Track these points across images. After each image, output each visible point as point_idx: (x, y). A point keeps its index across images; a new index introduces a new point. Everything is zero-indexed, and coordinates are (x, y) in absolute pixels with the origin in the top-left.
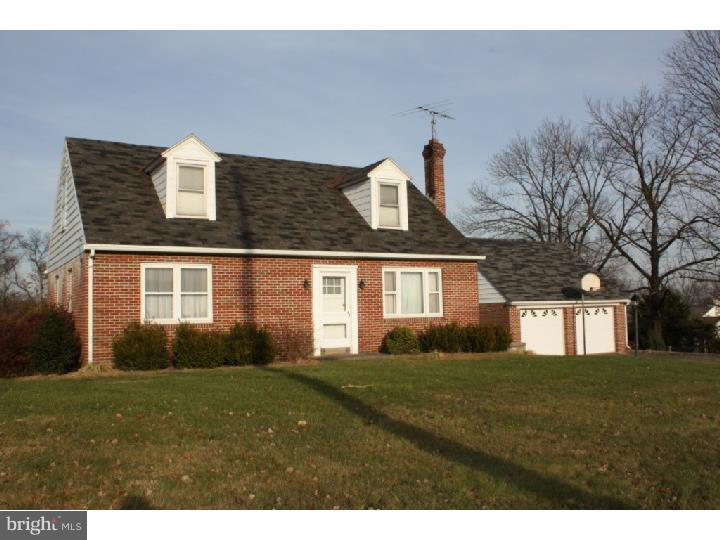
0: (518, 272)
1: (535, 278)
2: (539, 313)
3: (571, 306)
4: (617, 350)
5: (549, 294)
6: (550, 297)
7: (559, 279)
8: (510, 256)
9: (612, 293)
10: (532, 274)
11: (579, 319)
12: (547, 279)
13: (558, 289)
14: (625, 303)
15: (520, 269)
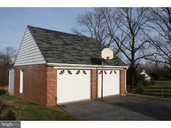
0: (65, 47)
1: (75, 51)
2: (74, 72)
3: (96, 68)
4: (120, 93)
5: (81, 60)
6: (81, 62)
7: (91, 53)
8: (64, 39)
9: (119, 63)
10: (74, 49)
11: (100, 76)
12: (83, 52)
13: (89, 58)
14: (126, 68)
15: (67, 45)
